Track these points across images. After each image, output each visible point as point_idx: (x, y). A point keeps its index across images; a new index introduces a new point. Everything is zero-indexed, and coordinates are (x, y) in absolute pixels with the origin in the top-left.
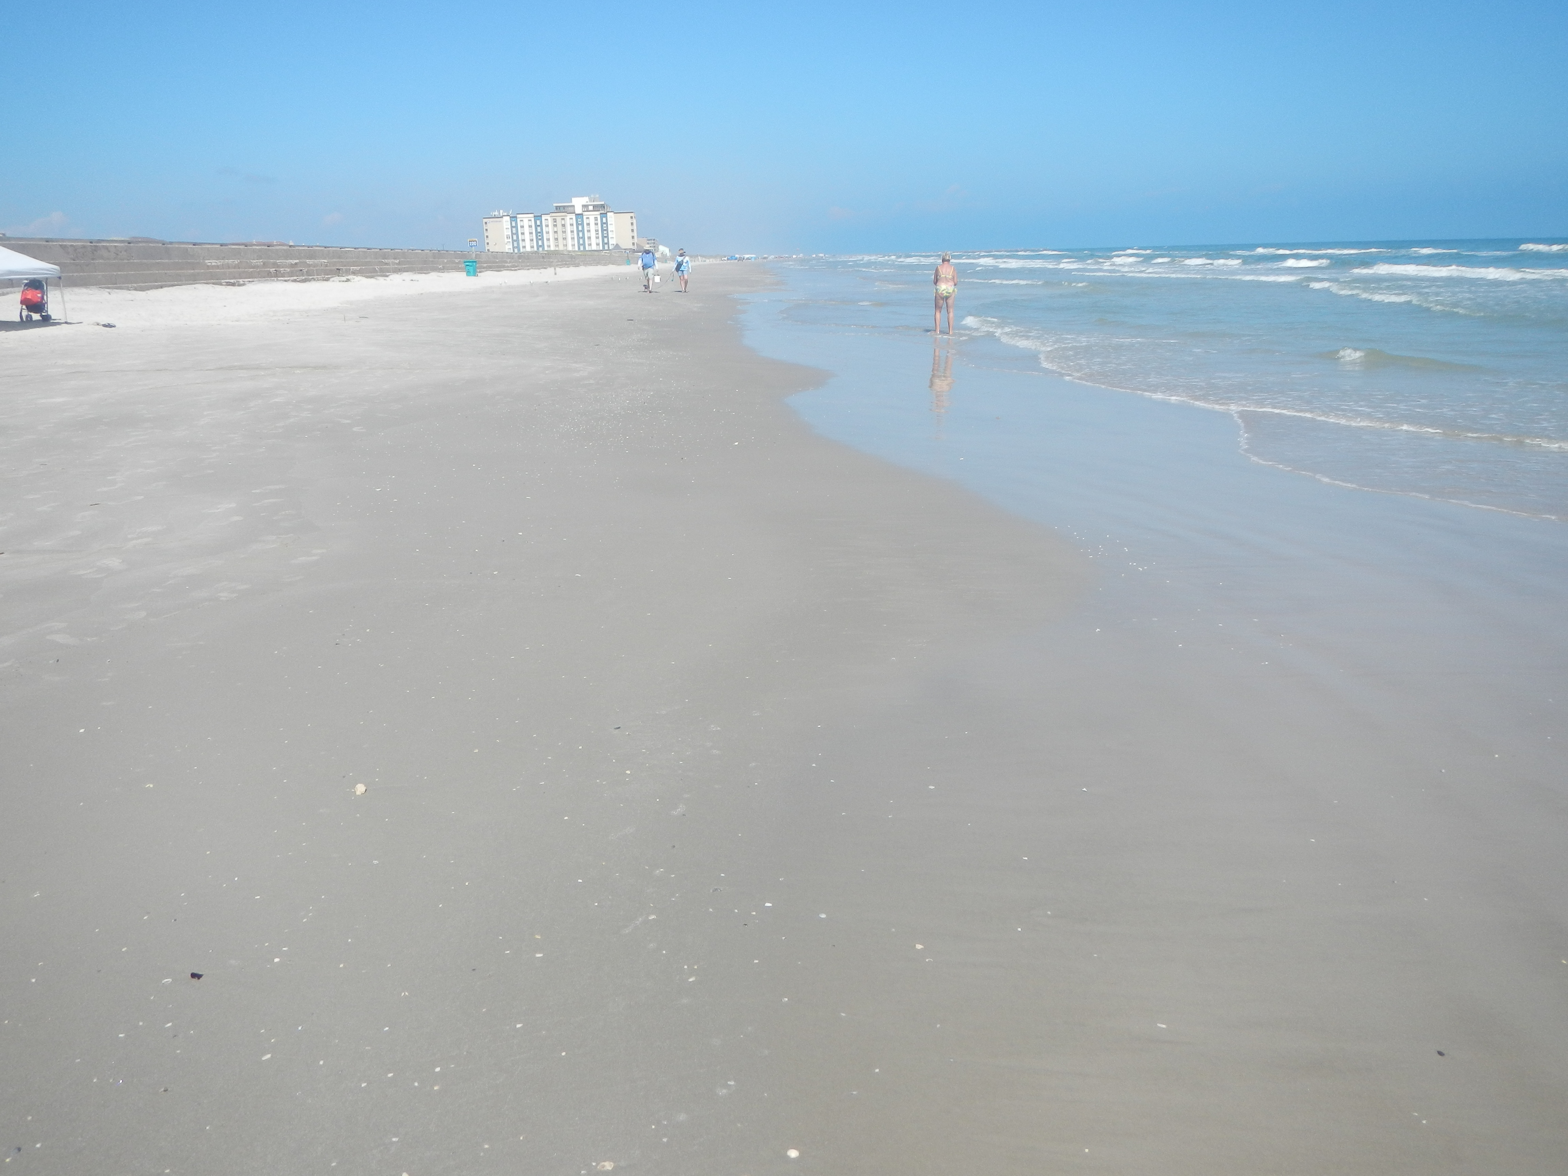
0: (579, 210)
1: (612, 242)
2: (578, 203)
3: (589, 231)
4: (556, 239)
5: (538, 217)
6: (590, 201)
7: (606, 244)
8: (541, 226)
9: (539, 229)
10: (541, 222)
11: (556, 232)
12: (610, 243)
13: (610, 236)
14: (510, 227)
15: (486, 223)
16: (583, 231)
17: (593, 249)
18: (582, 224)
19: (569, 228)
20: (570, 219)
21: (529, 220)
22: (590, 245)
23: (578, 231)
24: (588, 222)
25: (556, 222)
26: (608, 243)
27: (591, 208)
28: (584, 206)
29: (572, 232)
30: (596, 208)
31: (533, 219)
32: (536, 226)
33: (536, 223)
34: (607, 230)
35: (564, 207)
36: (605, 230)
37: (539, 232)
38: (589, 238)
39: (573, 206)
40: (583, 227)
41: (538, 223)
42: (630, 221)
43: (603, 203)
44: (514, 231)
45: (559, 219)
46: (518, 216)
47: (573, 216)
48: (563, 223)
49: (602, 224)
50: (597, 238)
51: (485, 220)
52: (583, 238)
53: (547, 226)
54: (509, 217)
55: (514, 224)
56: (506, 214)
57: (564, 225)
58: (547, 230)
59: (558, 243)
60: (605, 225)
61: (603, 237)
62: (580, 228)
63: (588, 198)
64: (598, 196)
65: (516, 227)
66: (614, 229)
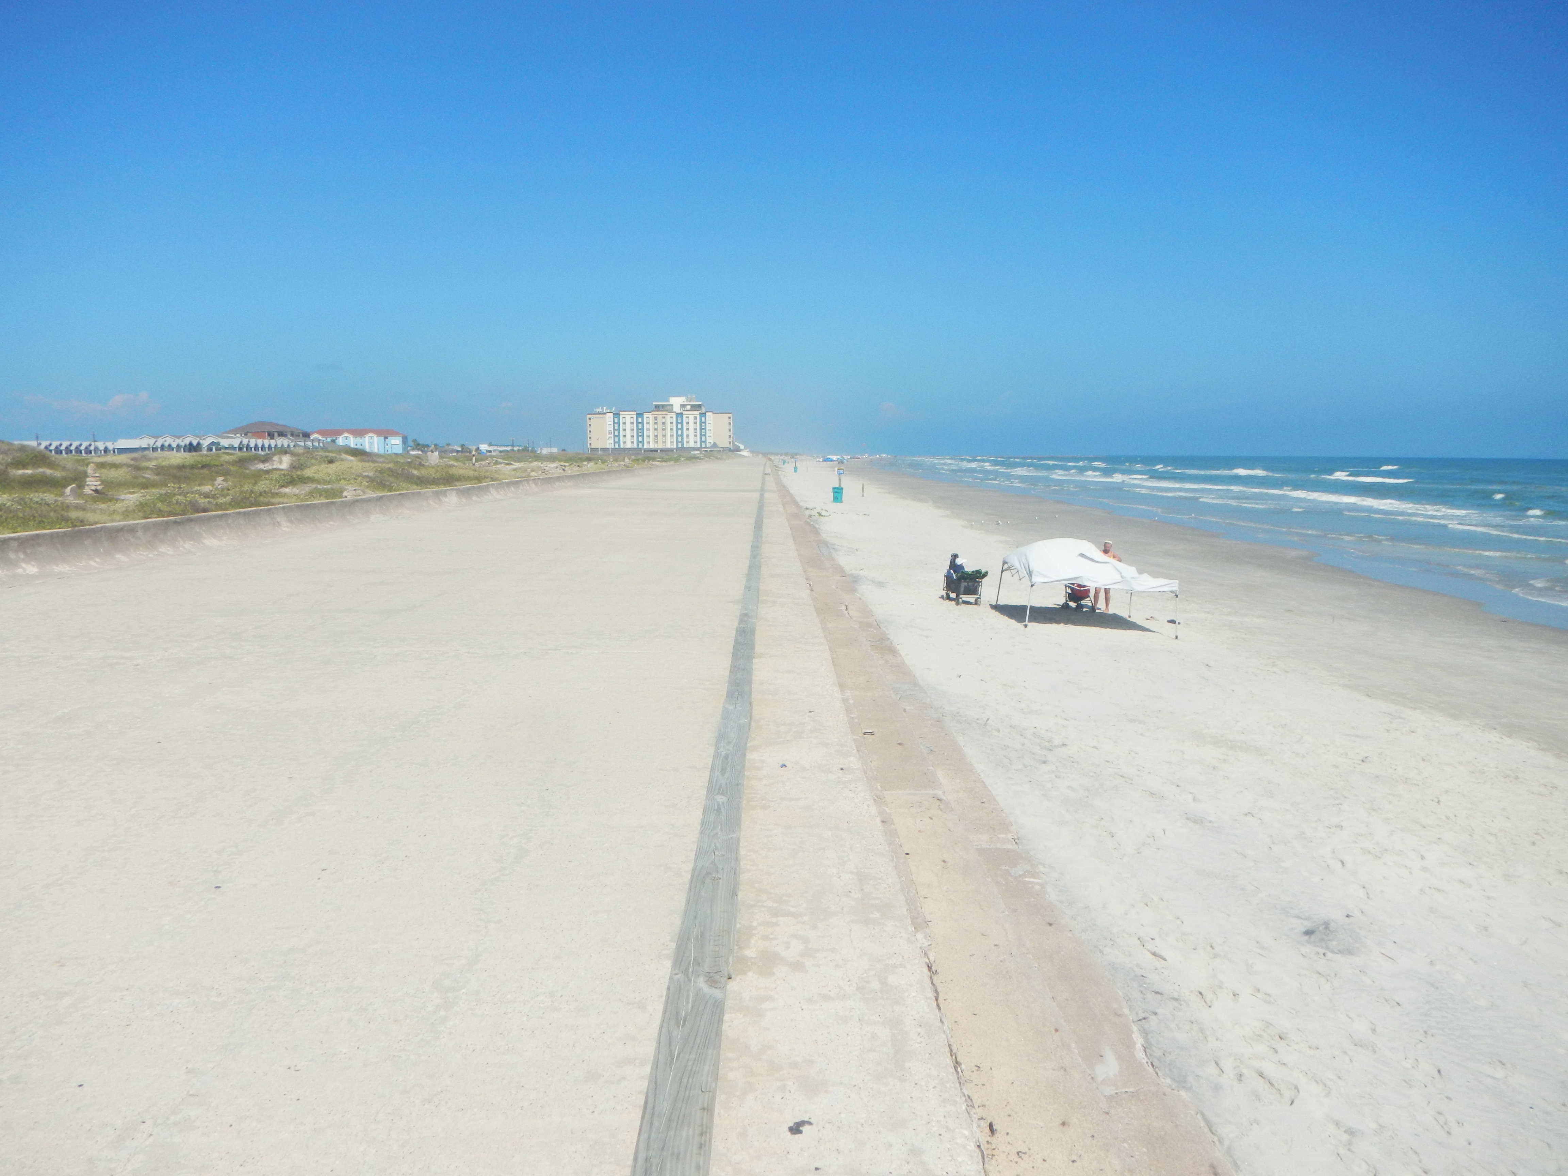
0: (677, 409)
1: (710, 440)
2: (676, 402)
3: (688, 429)
4: (656, 436)
5: (640, 415)
6: (687, 401)
7: (704, 442)
8: (642, 423)
9: (640, 426)
10: (643, 420)
11: (656, 430)
12: (708, 441)
13: (707, 435)
14: (612, 423)
15: (590, 419)
16: (682, 429)
17: (690, 447)
18: (682, 423)
19: (668, 426)
20: (670, 418)
21: (631, 417)
22: (688, 442)
23: (677, 429)
24: (687, 421)
25: (656, 420)
26: (705, 442)
27: (689, 407)
28: (683, 406)
29: (672, 429)
30: (694, 408)
31: (635, 417)
32: (638, 423)
33: (637, 420)
34: (705, 429)
35: (663, 406)
36: (703, 429)
37: (640, 429)
38: (688, 436)
39: (672, 405)
40: (682, 426)
41: (640, 420)
42: (728, 421)
43: (700, 403)
44: (616, 428)
45: (659, 417)
46: (621, 413)
47: (674, 415)
48: (664, 421)
49: (701, 422)
50: (696, 436)
51: (589, 416)
52: (682, 435)
53: (648, 423)
54: (612, 414)
55: (616, 421)
56: (609, 411)
57: (664, 423)
58: (648, 427)
59: (657, 439)
60: (703, 424)
61: (701, 436)
62: (680, 426)
63: (684, 398)
64: (694, 396)
65: (618, 423)
66: (711, 428)
